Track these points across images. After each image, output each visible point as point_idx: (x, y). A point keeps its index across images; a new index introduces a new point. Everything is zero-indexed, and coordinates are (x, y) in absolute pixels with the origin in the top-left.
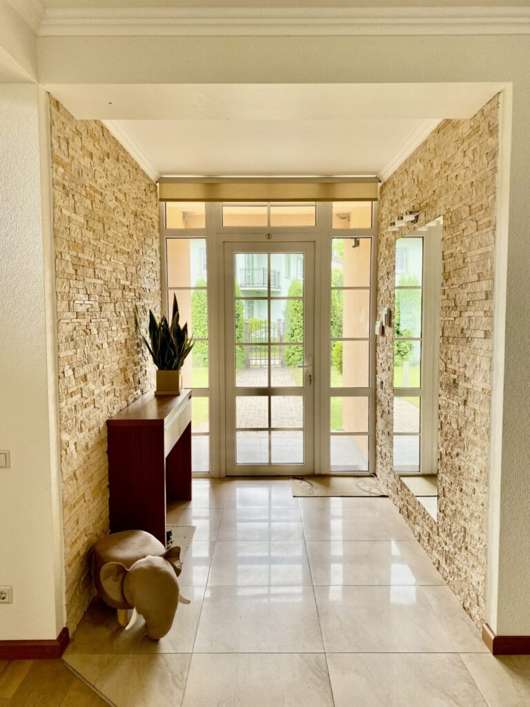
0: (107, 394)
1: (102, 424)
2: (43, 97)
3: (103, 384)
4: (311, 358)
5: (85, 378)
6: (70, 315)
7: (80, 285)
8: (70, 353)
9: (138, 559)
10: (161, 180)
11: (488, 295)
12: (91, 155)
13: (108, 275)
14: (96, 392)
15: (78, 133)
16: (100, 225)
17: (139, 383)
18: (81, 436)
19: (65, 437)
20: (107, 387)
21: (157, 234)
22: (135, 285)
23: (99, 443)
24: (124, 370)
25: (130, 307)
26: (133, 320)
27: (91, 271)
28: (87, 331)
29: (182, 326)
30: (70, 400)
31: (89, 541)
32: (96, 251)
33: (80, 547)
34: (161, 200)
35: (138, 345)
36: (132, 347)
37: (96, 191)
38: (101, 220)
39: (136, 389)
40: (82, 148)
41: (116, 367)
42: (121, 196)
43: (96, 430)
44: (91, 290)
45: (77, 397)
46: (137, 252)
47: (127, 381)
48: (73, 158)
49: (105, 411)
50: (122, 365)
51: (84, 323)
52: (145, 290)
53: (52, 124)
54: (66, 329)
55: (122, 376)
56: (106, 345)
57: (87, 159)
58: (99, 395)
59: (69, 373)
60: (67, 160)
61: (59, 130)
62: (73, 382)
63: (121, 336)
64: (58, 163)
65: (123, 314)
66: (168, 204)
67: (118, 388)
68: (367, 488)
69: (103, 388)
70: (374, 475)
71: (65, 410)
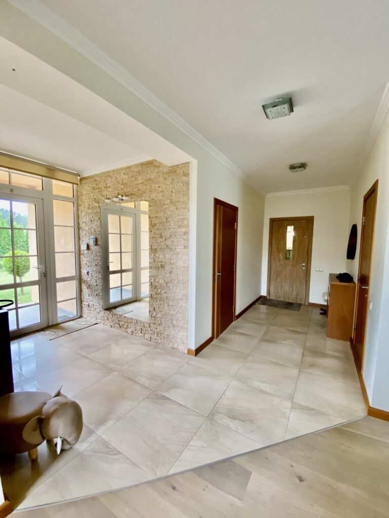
4: (44, 263)
70: (81, 316)
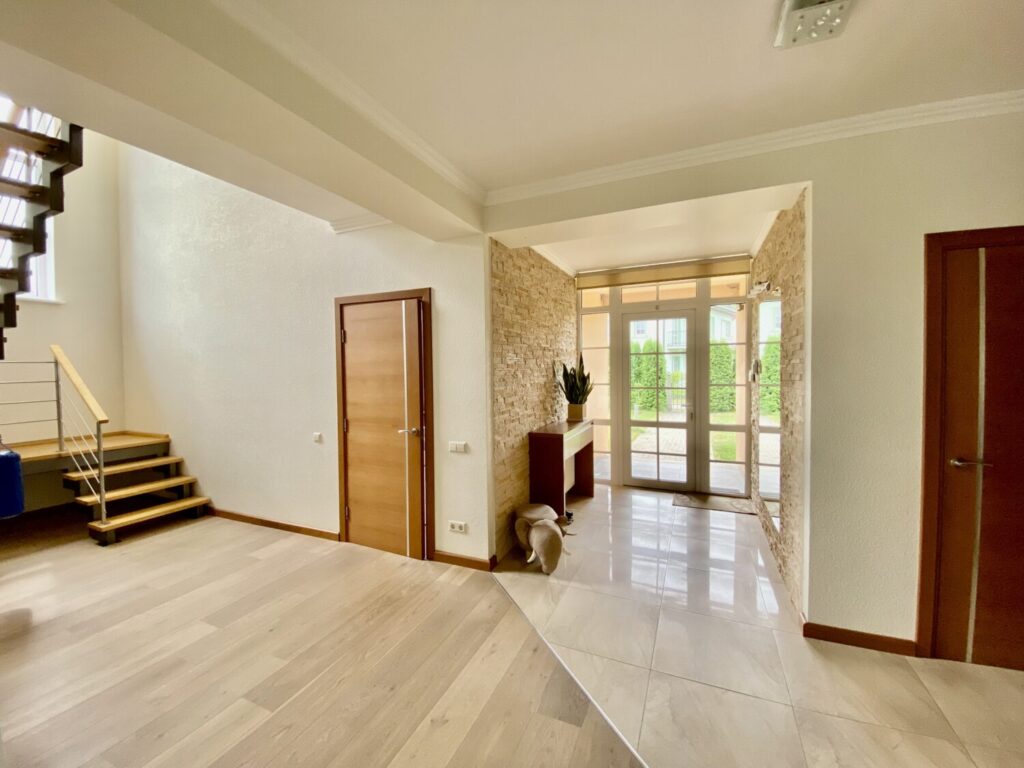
0: (529, 416)
1: (525, 434)
2: (487, 241)
3: (526, 409)
4: (692, 399)
5: (512, 404)
6: (502, 366)
7: (510, 348)
8: (502, 388)
9: (539, 520)
10: (578, 276)
11: (802, 347)
12: (520, 268)
13: (532, 342)
14: (521, 414)
15: (511, 256)
16: (526, 311)
17: (556, 411)
18: (508, 439)
19: (497, 438)
20: (529, 412)
21: (575, 312)
22: (554, 347)
23: (522, 446)
24: (543, 402)
25: (549, 361)
26: (551, 371)
27: (519, 339)
28: (515, 376)
29: (586, 374)
30: (502, 416)
31: (513, 506)
32: (523, 327)
33: (507, 507)
34: (579, 289)
35: (556, 387)
36: (550, 388)
37: (524, 290)
38: (527, 307)
39: (553, 415)
40: (514, 265)
41: (536, 399)
42: (544, 291)
43: (520, 438)
44: (518, 351)
45: (506, 416)
46: (556, 325)
47: (545, 409)
48: (506, 272)
49: (527, 425)
50: (541, 398)
51: (513, 370)
52: (562, 350)
53: (492, 255)
54: (499, 374)
55: (541, 406)
56: (528, 385)
57: (517, 271)
58: (523, 416)
59: (501, 400)
60: (502, 274)
61: (498, 258)
62: (504, 406)
63: (542, 380)
64: (496, 277)
65: (543, 366)
66: (584, 291)
67: (538, 414)
68: (739, 506)
69: (526, 412)
70: (748, 497)
71: (497, 422)
